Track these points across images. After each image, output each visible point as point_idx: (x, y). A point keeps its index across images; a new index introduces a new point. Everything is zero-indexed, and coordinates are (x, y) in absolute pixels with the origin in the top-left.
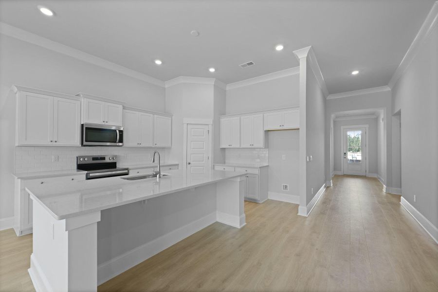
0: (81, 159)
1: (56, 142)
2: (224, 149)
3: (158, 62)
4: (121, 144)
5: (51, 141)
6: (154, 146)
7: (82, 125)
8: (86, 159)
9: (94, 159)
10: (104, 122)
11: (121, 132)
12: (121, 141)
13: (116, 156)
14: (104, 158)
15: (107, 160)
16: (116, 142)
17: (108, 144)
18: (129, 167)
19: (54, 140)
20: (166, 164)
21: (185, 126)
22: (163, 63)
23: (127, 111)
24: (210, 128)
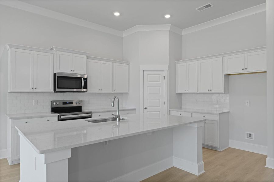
0: (54, 103)
1: (36, 89)
2: (180, 94)
3: (117, 14)
4: (85, 90)
5: (33, 88)
6: (114, 92)
7: (55, 74)
8: (58, 103)
9: (64, 103)
10: (71, 71)
11: (85, 79)
12: (85, 87)
13: (81, 101)
14: (71, 103)
15: (74, 105)
16: (81, 89)
17: (75, 90)
18: (92, 111)
19: (35, 87)
20: (124, 109)
21: (142, 72)
22: (121, 14)
23: (90, 60)
24: (166, 73)
